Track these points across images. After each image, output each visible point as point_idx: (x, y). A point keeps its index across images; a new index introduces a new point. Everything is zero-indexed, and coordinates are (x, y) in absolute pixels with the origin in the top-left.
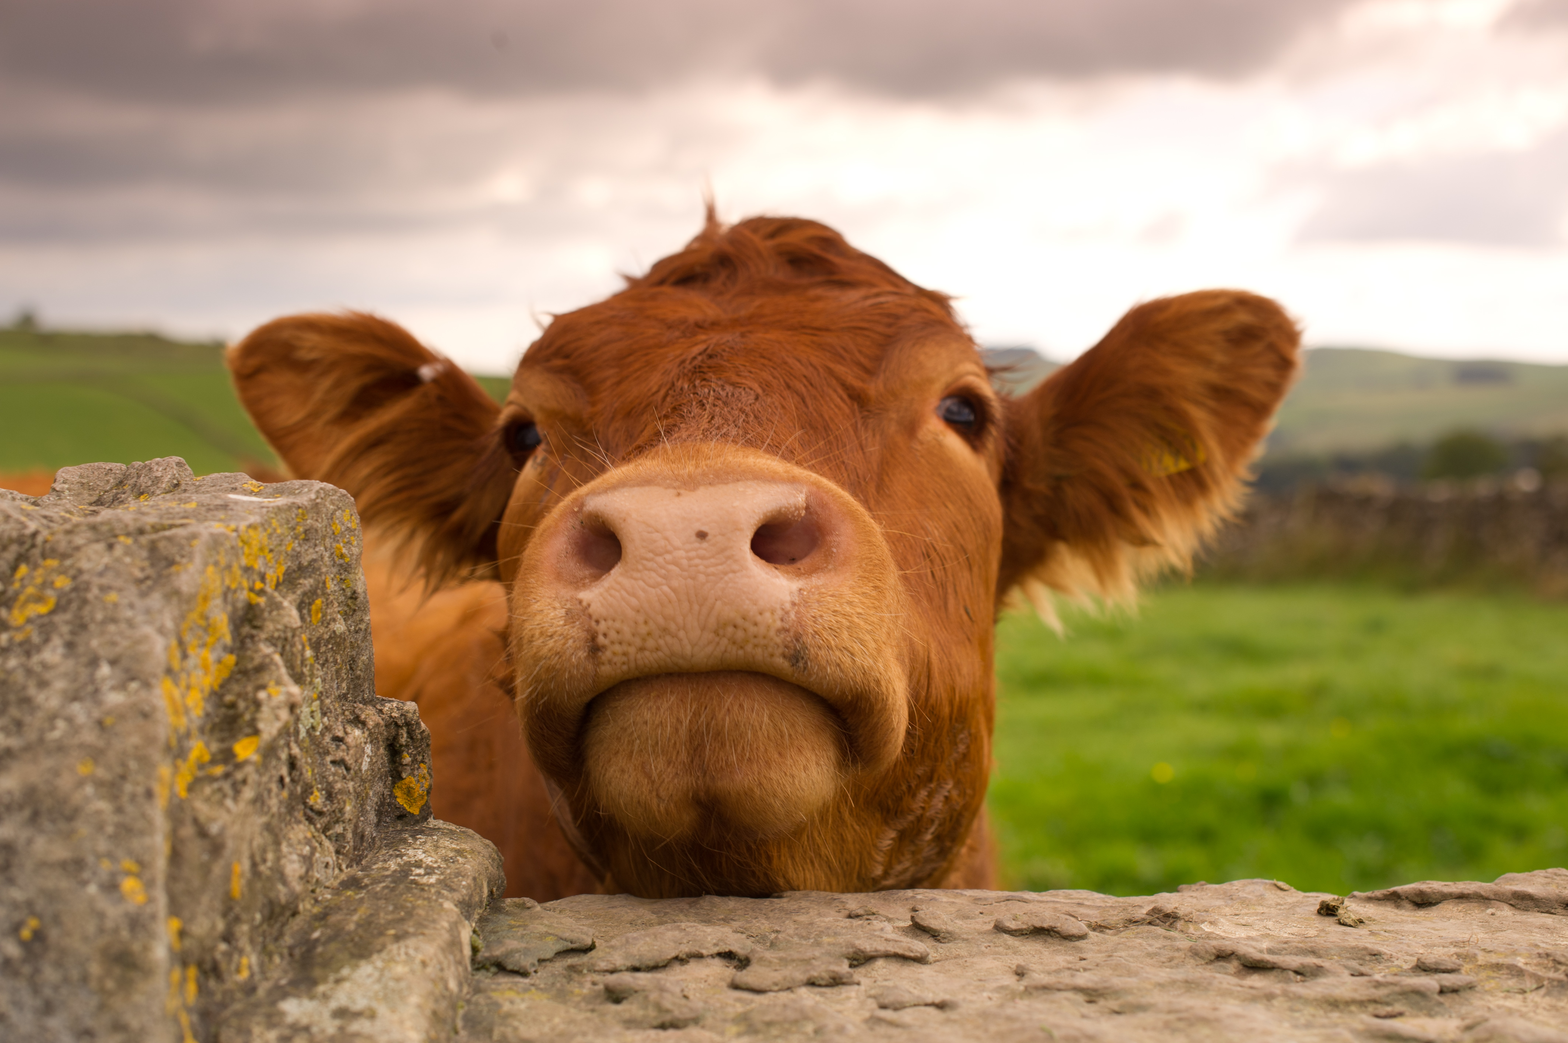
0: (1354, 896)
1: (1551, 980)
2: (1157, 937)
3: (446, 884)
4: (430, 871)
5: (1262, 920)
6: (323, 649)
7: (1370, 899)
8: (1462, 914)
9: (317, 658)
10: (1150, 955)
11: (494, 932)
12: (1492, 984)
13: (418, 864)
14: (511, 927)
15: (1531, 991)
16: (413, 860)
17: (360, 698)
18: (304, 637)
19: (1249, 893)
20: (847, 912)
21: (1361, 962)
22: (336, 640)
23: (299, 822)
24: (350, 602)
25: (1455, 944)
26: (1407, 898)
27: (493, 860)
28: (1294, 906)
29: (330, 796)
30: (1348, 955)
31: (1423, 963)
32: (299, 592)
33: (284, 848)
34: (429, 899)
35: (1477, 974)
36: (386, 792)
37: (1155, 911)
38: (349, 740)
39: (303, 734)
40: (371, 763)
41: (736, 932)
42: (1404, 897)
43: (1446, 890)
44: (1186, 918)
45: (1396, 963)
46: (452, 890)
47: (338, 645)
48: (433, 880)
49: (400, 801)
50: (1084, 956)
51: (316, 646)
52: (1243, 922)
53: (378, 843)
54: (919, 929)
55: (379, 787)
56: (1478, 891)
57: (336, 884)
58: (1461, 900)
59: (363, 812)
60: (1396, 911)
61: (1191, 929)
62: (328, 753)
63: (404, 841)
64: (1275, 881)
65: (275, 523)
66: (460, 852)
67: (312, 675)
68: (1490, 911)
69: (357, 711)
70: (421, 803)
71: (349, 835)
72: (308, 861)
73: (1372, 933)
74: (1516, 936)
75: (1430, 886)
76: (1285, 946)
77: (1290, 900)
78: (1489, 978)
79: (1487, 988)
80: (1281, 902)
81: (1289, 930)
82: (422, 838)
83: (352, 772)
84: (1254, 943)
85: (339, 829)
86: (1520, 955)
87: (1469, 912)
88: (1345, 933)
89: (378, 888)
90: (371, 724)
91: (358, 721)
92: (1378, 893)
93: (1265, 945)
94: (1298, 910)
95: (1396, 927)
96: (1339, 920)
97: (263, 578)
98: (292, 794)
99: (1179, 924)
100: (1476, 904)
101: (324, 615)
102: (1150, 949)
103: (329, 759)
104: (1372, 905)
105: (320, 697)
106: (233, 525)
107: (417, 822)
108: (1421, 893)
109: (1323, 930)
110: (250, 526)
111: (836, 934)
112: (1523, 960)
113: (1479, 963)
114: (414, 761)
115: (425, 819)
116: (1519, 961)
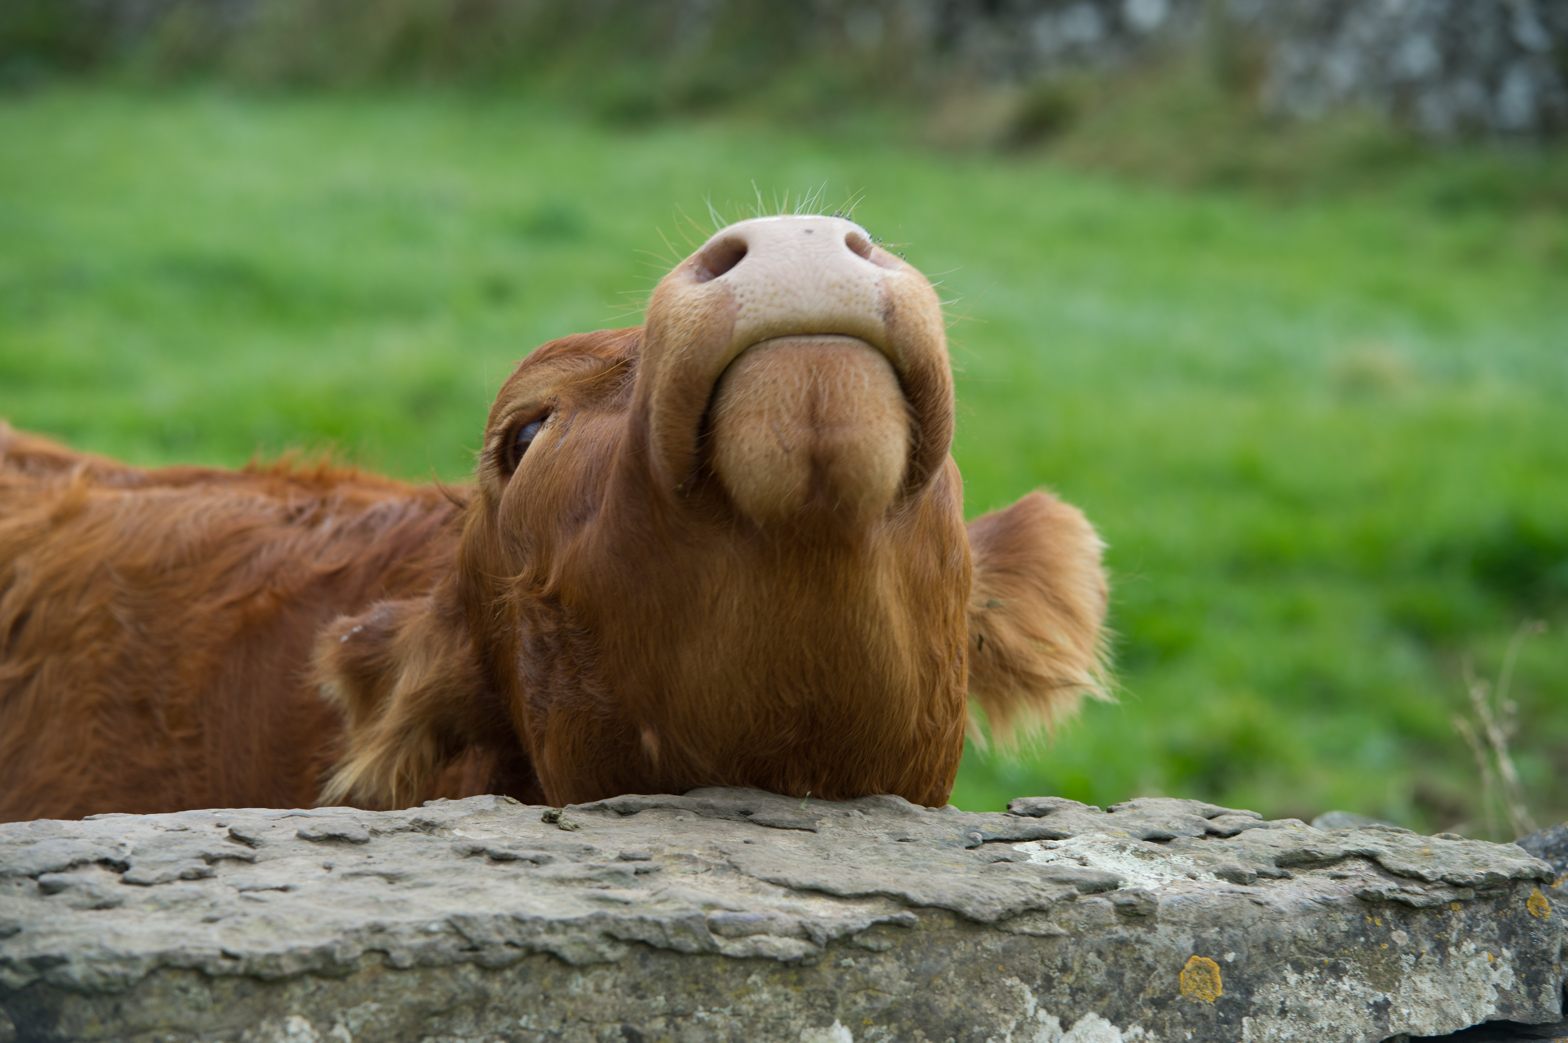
1: (717, 865)
2: (423, 840)
5: (500, 827)
7: (584, 810)
8: (656, 820)
10: (420, 852)
12: (674, 868)
15: (702, 872)
19: (487, 807)
21: (578, 853)
25: (648, 841)
26: (614, 809)
28: (525, 816)
30: (568, 851)
31: (624, 854)
35: (663, 862)
37: (415, 821)
42: (609, 808)
43: (643, 802)
44: (443, 826)
45: (604, 855)
50: (370, 855)
52: (485, 828)
56: (669, 802)
58: (656, 810)
60: (602, 818)
61: (446, 833)
68: (679, 818)
73: (586, 835)
75: (631, 799)
76: (521, 844)
77: (520, 811)
78: (672, 864)
79: (670, 871)
80: (512, 813)
81: (521, 834)
86: (696, 848)
87: (662, 819)
88: (565, 835)
93: (507, 843)
94: (528, 818)
95: (605, 830)
96: (556, 825)
99: (437, 831)
100: (667, 813)
102: (419, 848)
104: (585, 814)
108: (625, 805)
109: (548, 833)
112: (698, 852)
113: (666, 854)
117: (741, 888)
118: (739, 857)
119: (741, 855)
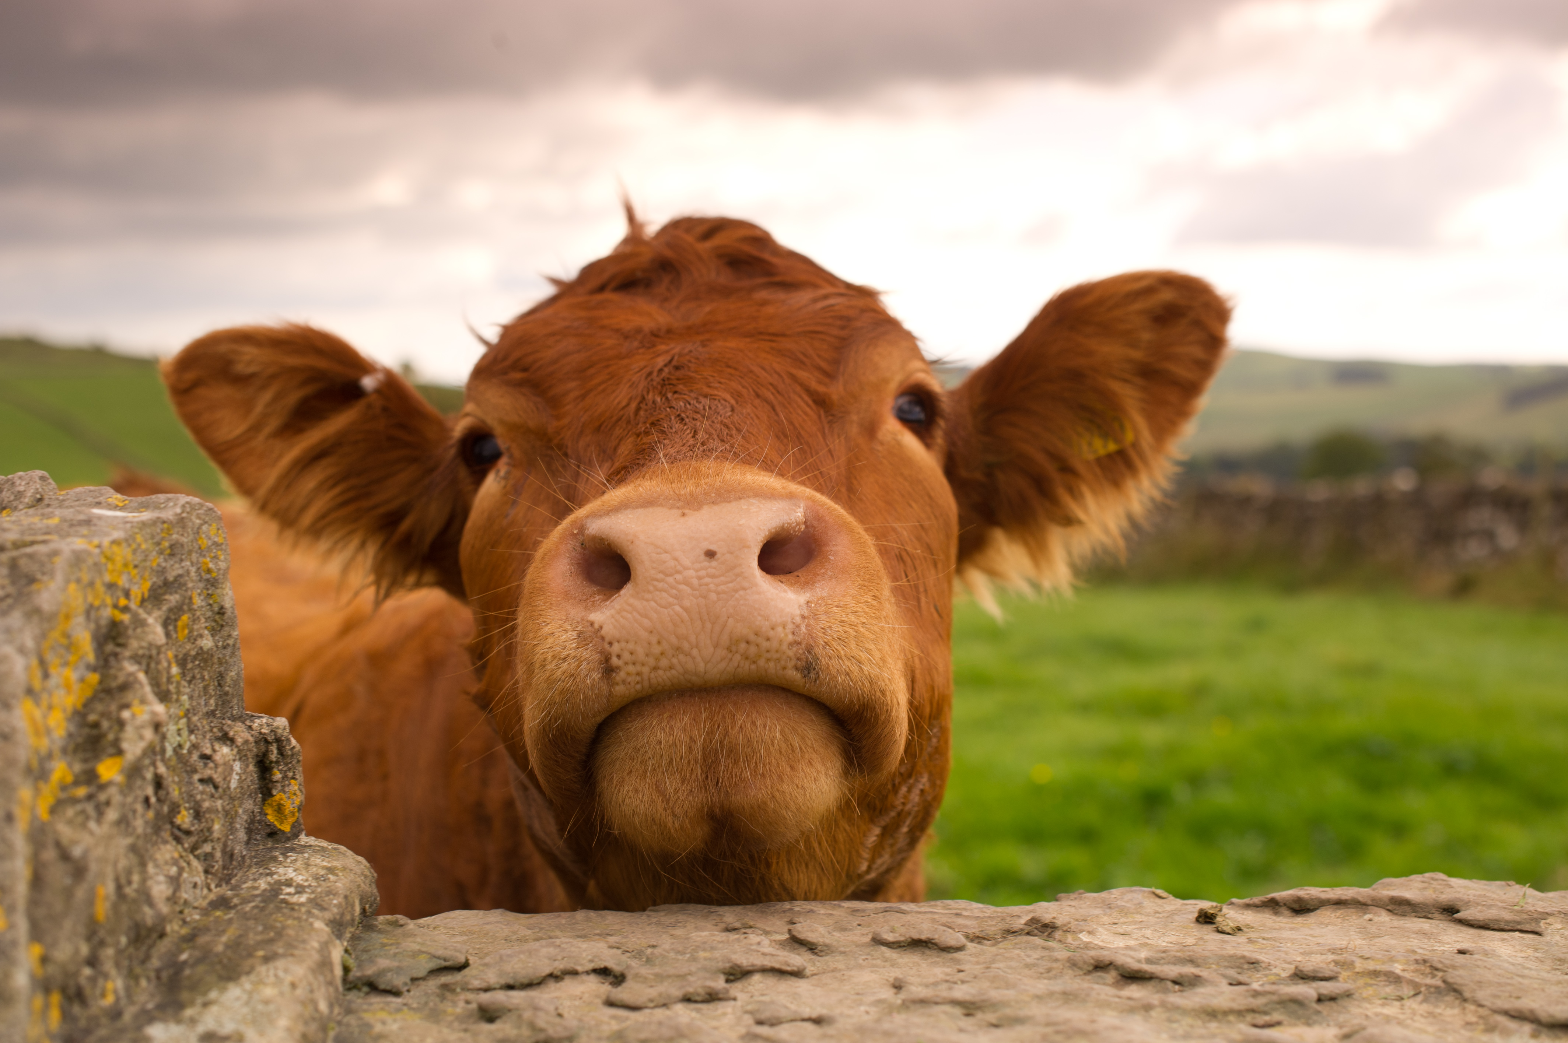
0: (1232, 904)
1: (1428, 986)
2: (1035, 948)
3: (317, 903)
4: (300, 889)
5: (1140, 929)
6: (190, 666)
7: (1248, 906)
8: (1339, 920)
9: (183, 675)
10: (1028, 966)
11: (365, 951)
12: (1370, 991)
13: (289, 883)
14: (384, 945)
15: (1409, 998)
16: (283, 878)
17: (229, 714)
18: (170, 654)
19: (1127, 902)
20: (724, 925)
21: (1239, 970)
22: (204, 657)
23: (165, 842)
24: (217, 617)
25: (1333, 951)
26: (1285, 904)
27: (366, 877)
28: (1172, 914)
29: (198, 815)
30: (1226, 964)
31: (1301, 971)
32: (165, 608)
33: (151, 869)
34: (299, 919)
35: (1354, 981)
36: (257, 810)
37: (1034, 921)
38: (217, 757)
39: (169, 752)
40: (240, 781)
41: (611, 947)
42: (1281, 904)
43: (1324, 896)
44: (1065, 928)
45: (1274, 971)
46: (322, 908)
47: (205, 661)
48: (303, 899)
49: (271, 818)
50: (962, 967)
51: (182, 662)
52: (1121, 931)
53: (248, 862)
54: (797, 942)
55: (249, 804)
56: (1356, 896)
57: (204, 903)
58: (1338, 906)
59: (232, 830)
60: (1274, 918)
61: (1070, 939)
62: (195, 771)
63: (274, 859)
64: (1153, 889)
65: (139, 538)
66: (331, 870)
67: (179, 693)
68: (1367, 917)
69: (226, 728)
70: (291, 820)
71: (218, 855)
72: (175, 882)
73: (1250, 941)
74: (1393, 942)
75: (1308, 892)
76: (1163, 955)
77: (1168, 908)
78: (1367, 985)
79: (1364, 995)
80: (1160, 910)
81: (1168, 939)
82: (292, 856)
83: (220, 790)
84: (1132, 953)
85: (207, 848)
86: (1397, 961)
87: (1347, 918)
88: (1224, 942)
89: (248, 908)
90: (239, 741)
91: (226, 738)
92: (1256, 900)
93: (1143, 954)
94: (1176, 918)
95: (1274, 934)
96: (1217, 928)
97: (127, 594)
98: (158, 815)
99: (1058, 934)
100: (1353, 910)
101: (191, 631)
102: (1028, 960)
103: (196, 777)
104: (1250, 912)
105: (187, 714)
106: (96, 541)
107: (288, 839)
108: (1299, 900)
109: (1201, 939)
110: (114, 542)
111: (713, 949)
112: (1400, 967)
113: (1357, 970)
114: (285, 777)
115: (296, 836)
116: (1396, 968)
117: (1464, 1021)
118: (1460, 976)
119: (1461, 972)
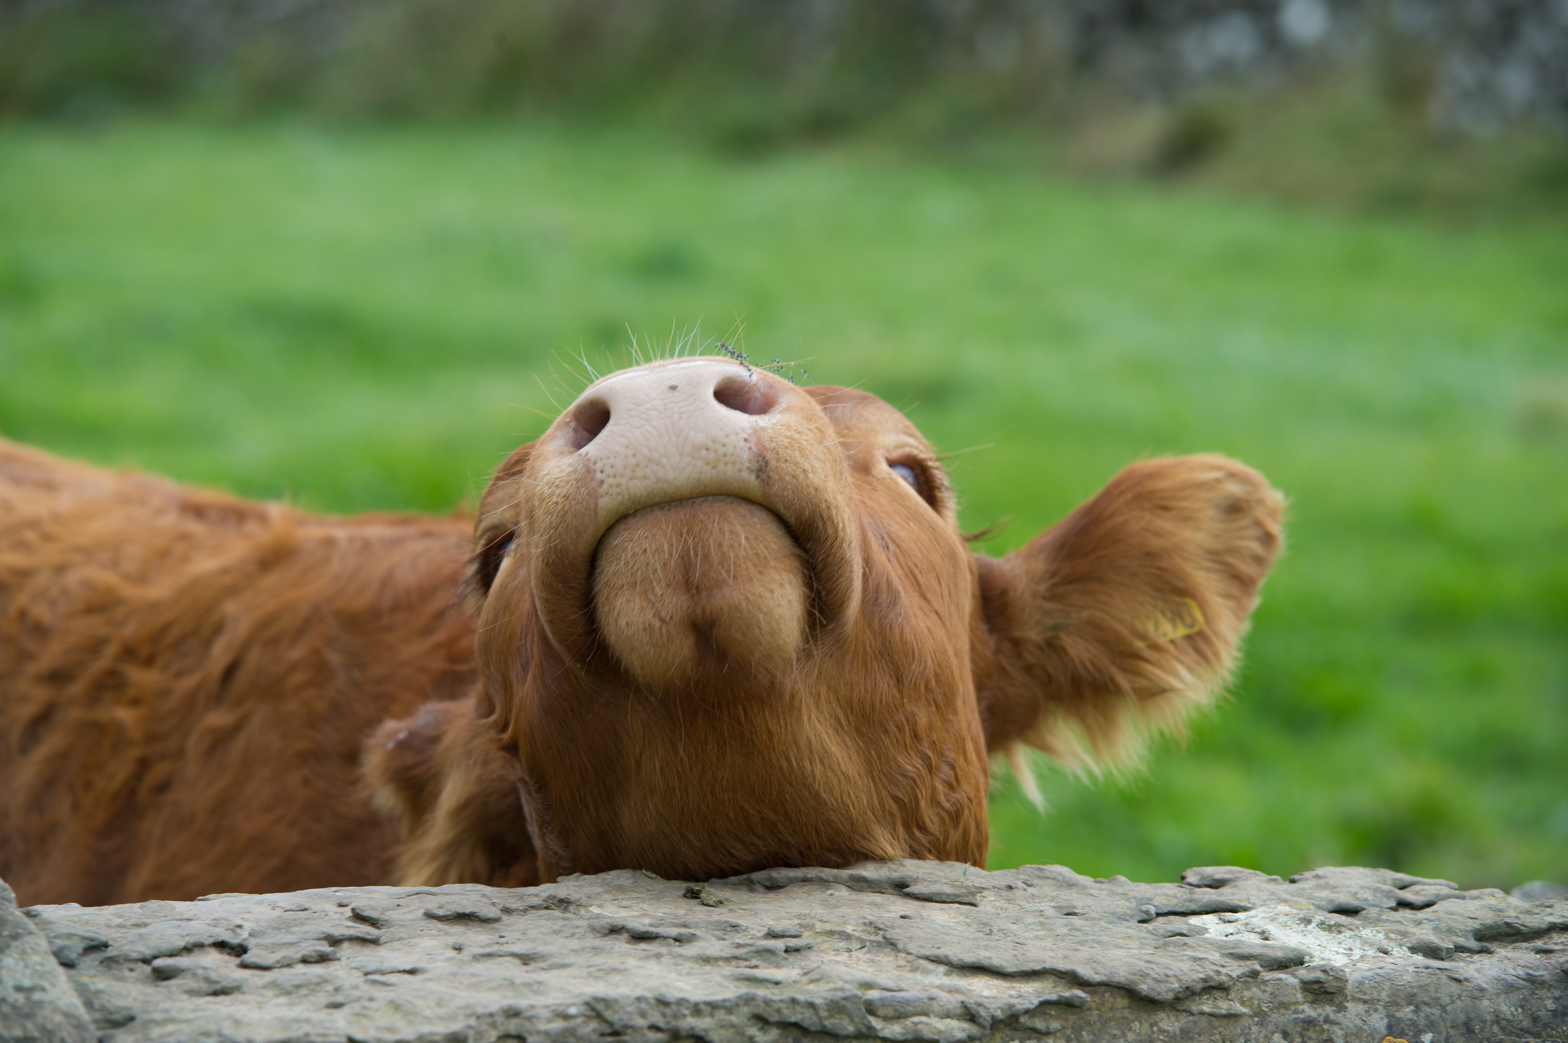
1: (871, 942)
2: (557, 918)
5: (638, 903)
7: (729, 885)
8: (805, 895)
10: (555, 931)
12: (827, 945)
15: (856, 950)
19: (623, 881)
21: (724, 932)
25: (799, 917)
26: (760, 883)
28: (664, 891)
30: (713, 927)
31: (773, 931)
35: (815, 939)
37: (550, 898)
43: (793, 875)
44: (578, 903)
45: (752, 932)
50: (502, 934)
52: (626, 905)
54: (359, 918)
56: (819, 875)
58: (805, 883)
60: (750, 894)
61: (582, 911)
68: (829, 892)
73: (731, 911)
74: (847, 911)
75: (778, 873)
76: (663, 921)
77: (658, 886)
78: (824, 941)
79: (822, 948)
80: (651, 889)
81: (663, 911)
86: (849, 924)
88: (708, 912)
93: (647, 921)
94: (666, 894)
96: (702, 901)
99: (572, 908)
100: (817, 887)
102: (554, 927)
104: (733, 889)
108: (772, 879)
109: (687, 910)
112: (851, 928)
113: (817, 931)
117: (899, 967)
118: (896, 933)
119: (898, 930)
